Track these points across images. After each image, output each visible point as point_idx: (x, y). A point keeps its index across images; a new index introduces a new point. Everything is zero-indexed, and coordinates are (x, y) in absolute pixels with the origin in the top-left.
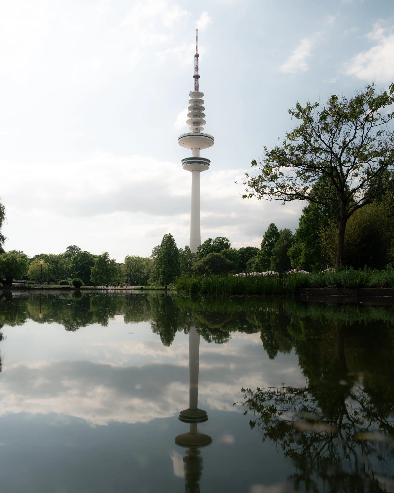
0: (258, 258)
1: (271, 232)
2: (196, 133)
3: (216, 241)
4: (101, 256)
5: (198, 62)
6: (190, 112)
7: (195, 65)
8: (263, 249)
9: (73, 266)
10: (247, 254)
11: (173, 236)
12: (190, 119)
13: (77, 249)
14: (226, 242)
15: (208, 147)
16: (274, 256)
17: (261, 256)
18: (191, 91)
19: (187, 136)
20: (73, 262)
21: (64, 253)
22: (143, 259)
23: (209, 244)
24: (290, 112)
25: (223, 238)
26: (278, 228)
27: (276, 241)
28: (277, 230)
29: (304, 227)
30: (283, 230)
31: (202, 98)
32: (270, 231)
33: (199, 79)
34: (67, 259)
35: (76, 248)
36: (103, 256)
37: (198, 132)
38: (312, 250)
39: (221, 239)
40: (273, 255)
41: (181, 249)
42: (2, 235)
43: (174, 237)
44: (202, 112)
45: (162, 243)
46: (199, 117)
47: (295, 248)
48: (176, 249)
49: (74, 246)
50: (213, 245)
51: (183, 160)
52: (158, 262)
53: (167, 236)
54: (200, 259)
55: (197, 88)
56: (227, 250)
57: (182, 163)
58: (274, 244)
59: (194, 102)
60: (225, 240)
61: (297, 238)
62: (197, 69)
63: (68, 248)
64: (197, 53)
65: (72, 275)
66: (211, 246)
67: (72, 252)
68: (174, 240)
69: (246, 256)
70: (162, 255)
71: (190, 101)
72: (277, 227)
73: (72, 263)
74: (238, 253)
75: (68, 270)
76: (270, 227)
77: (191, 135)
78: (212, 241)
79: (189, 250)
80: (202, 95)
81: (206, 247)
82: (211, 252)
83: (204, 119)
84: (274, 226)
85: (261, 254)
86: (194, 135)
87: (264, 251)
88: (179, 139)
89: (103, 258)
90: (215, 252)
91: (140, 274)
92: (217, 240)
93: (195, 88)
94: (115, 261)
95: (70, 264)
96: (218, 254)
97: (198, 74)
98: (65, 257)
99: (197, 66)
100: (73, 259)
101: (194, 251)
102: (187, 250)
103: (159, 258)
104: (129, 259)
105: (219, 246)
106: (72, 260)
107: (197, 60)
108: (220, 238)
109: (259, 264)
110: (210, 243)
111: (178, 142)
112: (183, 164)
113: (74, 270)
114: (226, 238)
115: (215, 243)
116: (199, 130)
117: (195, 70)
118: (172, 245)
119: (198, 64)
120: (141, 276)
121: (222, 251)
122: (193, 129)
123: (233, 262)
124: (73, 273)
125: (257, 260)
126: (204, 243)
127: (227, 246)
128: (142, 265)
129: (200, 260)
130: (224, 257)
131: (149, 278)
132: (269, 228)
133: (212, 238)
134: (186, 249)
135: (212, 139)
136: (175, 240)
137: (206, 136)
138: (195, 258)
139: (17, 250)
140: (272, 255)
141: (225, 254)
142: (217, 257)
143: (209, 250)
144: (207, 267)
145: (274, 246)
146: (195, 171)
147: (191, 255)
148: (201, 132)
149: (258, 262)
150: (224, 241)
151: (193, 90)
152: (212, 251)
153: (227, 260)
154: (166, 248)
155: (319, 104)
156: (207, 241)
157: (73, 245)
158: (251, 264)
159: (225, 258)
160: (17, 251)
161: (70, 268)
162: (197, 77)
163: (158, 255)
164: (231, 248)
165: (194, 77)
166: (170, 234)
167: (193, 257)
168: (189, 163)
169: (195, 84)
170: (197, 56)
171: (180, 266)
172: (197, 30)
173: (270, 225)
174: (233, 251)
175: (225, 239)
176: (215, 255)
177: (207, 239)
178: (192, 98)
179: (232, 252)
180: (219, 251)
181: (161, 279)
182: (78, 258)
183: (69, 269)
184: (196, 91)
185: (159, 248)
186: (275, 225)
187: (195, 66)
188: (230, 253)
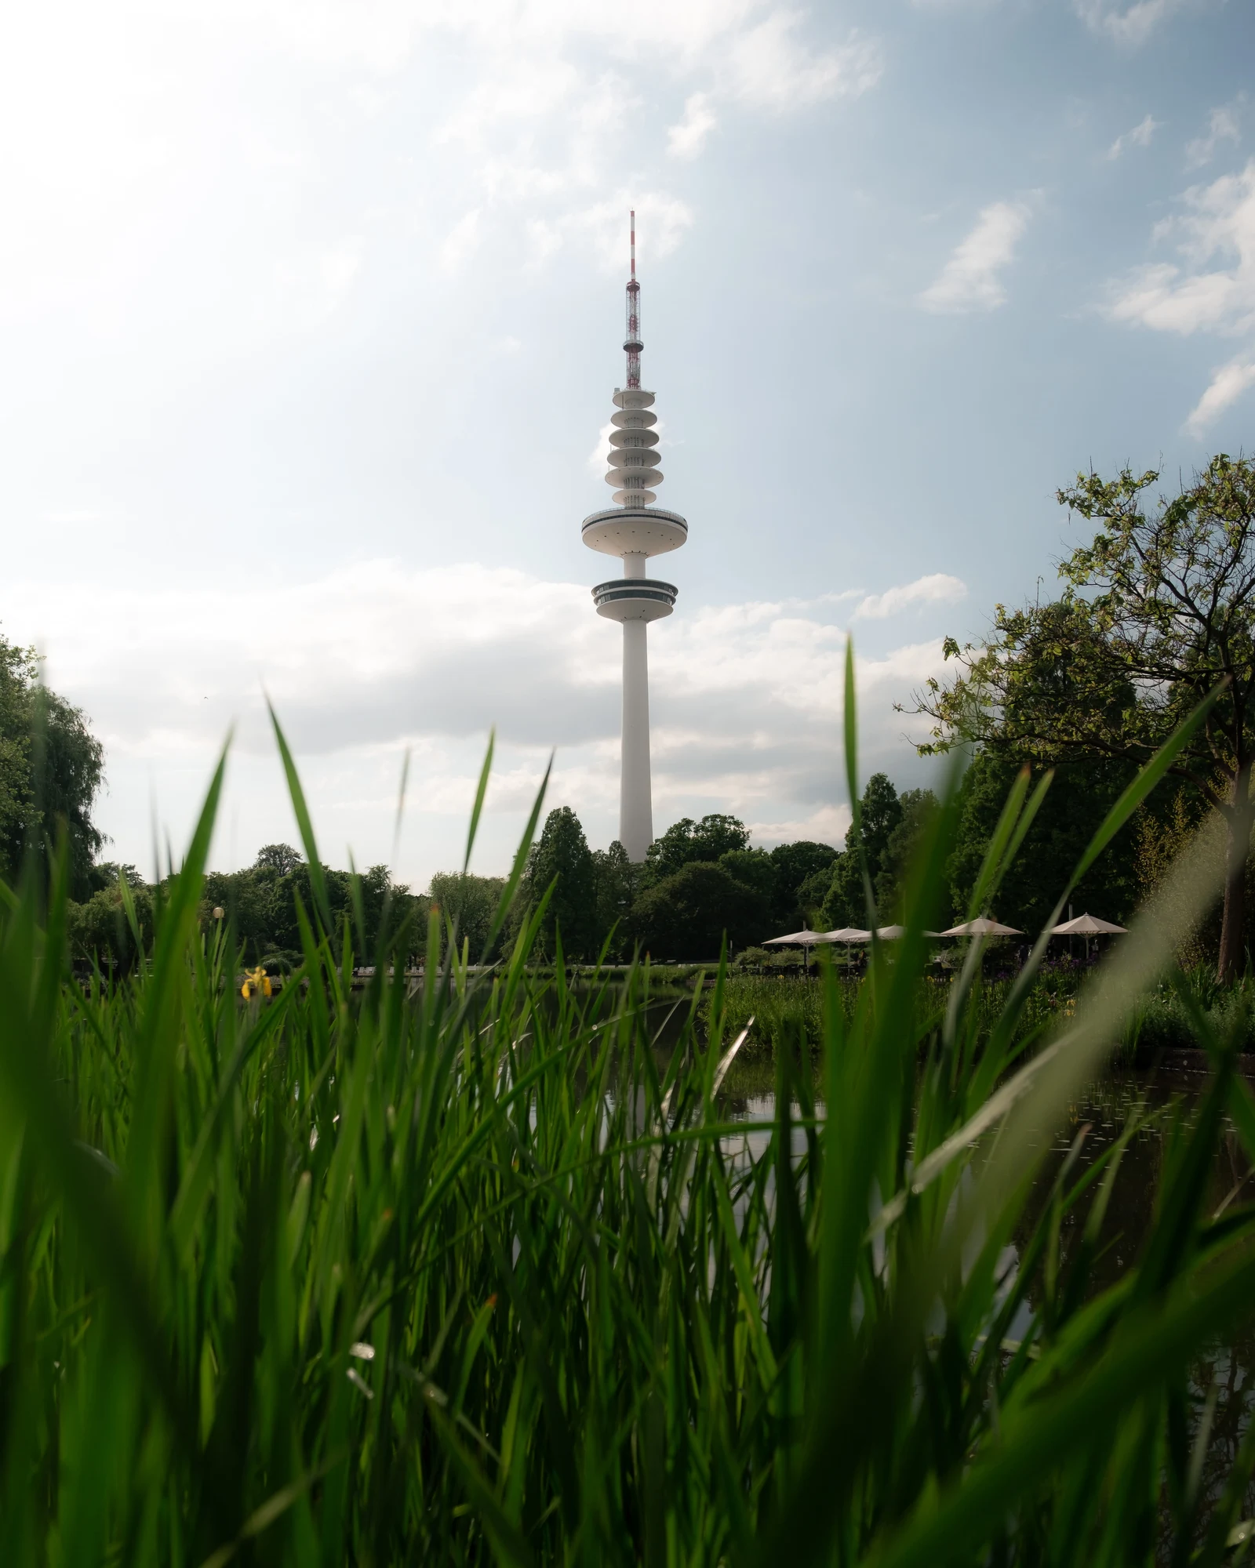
0: (840, 879)
1: (874, 801)
2: (635, 508)
3: (703, 828)
4: (366, 876)
5: (638, 305)
6: (616, 448)
7: (629, 313)
8: (854, 852)
9: (281, 908)
10: (797, 864)
11: (575, 815)
12: (615, 468)
13: (290, 856)
14: (732, 829)
15: (671, 550)
16: (886, 871)
17: (848, 872)
18: (617, 390)
19: (608, 518)
20: (281, 897)
21: (251, 866)
22: (486, 883)
23: (683, 838)
24: (1063, 499)
25: (725, 818)
26: (895, 788)
27: (891, 828)
28: (894, 795)
29: (992, 790)
30: (909, 795)
31: (649, 409)
32: (871, 797)
33: (642, 354)
34: (262, 885)
35: (287, 852)
36: (371, 878)
37: (641, 505)
38: (1021, 861)
39: (718, 820)
40: (884, 868)
41: (599, 851)
42: (93, 828)
43: (579, 817)
44: (652, 448)
45: (543, 836)
46: (643, 462)
47: (965, 856)
48: (587, 853)
49: (282, 847)
50: (696, 839)
51: (596, 589)
52: (534, 892)
53: (558, 815)
54: (659, 881)
55: (634, 379)
56: (739, 853)
57: (593, 598)
58: (886, 837)
59: (627, 421)
60: (730, 823)
61: (972, 823)
62: (633, 324)
63: (261, 853)
64: (633, 280)
65: (277, 933)
66: (690, 843)
67: (275, 863)
68: (578, 825)
69: (795, 869)
70: (545, 871)
71: (615, 419)
72: (893, 785)
73: (278, 900)
74: (769, 861)
75: (266, 920)
76: (873, 785)
77: (619, 516)
78: (692, 828)
79: (623, 854)
80: (649, 398)
81: (673, 846)
82: (690, 861)
83: (656, 467)
84: (883, 782)
85: (848, 866)
86: (627, 516)
87: (856, 856)
88: (584, 529)
89: (369, 882)
90: (702, 861)
91: (478, 926)
92: (708, 824)
93: (629, 381)
94: (405, 892)
95: (271, 900)
96: (710, 865)
97: (638, 339)
98: (256, 879)
99: (635, 317)
100: (280, 886)
101: (637, 856)
102: (615, 854)
103: (536, 879)
104: (444, 882)
105: (712, 842)
106: (278, 891)
107: (635, 299)
108: (714, 817)
109: (841, 896)
110: (686, 833)
111: (580, 535)
112: (596, 601)
113: (283, 920)
114: (732, 818)
115: (700, 834)
116: (644, 501)
117: (628, 329)
118: (573, 842)
119: (637, 312)
120: (480, 932)
121: (723, 855)
122: (626, 499)
123: (755, 888)
124: (280, 929)
125: (835, 886)
126: (667, 834)
127: (738, 840)
128: (483, 901)
129: (659, 886)
130: (729, 875)
131: (504, 939)
132: (868, 789)
133: (691, 819)
134: (614, 851)
135: (682, 524)
136: (581, 827)
137: (662, 518)
138: (642, 879)
139: (116, 863)
140: (880, 869)
141: (730, 864)
142: (710, 874)
143: (682, 855)
144: (680, 906)
145: (886, 844)
146: (633, 618)
147: (627, 869)
148: (647, 506)
149: (840, 892)
150: (727, 826)
151: (623, 386)
152: (691, 857)
153: (737, 882)
154: (558, 852)
155: (1157, 474)
156: (678, 827)
157: (277, 844)
158: (810, 893)
159: (733, 878)
160: (117, 867)
161: (272, 912)
162: (633, 348)
163: (534, 870)
164: (750, 848)
165: (627, 348)
166: (567, 809)
167: (635, 876)
168: (614, 596)
169: (629, 370)
170: (633, 288)
171: (598, 902)
172: (633, 213)
173: (872, 781)
174: (754, 855)
175: (731, 820)
176: (703, 870)
177: (678, 820)
178: (620, 409)
179: (753, 860)
180: (712, 856)
181: (543, 943)
182: (295, 883)
183: (268, 917)
184: (633, 389)
185: (534, 849)
186: (887, 779)
187: (628, 317)
188: (748, 863)
